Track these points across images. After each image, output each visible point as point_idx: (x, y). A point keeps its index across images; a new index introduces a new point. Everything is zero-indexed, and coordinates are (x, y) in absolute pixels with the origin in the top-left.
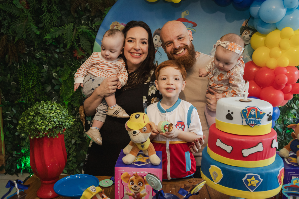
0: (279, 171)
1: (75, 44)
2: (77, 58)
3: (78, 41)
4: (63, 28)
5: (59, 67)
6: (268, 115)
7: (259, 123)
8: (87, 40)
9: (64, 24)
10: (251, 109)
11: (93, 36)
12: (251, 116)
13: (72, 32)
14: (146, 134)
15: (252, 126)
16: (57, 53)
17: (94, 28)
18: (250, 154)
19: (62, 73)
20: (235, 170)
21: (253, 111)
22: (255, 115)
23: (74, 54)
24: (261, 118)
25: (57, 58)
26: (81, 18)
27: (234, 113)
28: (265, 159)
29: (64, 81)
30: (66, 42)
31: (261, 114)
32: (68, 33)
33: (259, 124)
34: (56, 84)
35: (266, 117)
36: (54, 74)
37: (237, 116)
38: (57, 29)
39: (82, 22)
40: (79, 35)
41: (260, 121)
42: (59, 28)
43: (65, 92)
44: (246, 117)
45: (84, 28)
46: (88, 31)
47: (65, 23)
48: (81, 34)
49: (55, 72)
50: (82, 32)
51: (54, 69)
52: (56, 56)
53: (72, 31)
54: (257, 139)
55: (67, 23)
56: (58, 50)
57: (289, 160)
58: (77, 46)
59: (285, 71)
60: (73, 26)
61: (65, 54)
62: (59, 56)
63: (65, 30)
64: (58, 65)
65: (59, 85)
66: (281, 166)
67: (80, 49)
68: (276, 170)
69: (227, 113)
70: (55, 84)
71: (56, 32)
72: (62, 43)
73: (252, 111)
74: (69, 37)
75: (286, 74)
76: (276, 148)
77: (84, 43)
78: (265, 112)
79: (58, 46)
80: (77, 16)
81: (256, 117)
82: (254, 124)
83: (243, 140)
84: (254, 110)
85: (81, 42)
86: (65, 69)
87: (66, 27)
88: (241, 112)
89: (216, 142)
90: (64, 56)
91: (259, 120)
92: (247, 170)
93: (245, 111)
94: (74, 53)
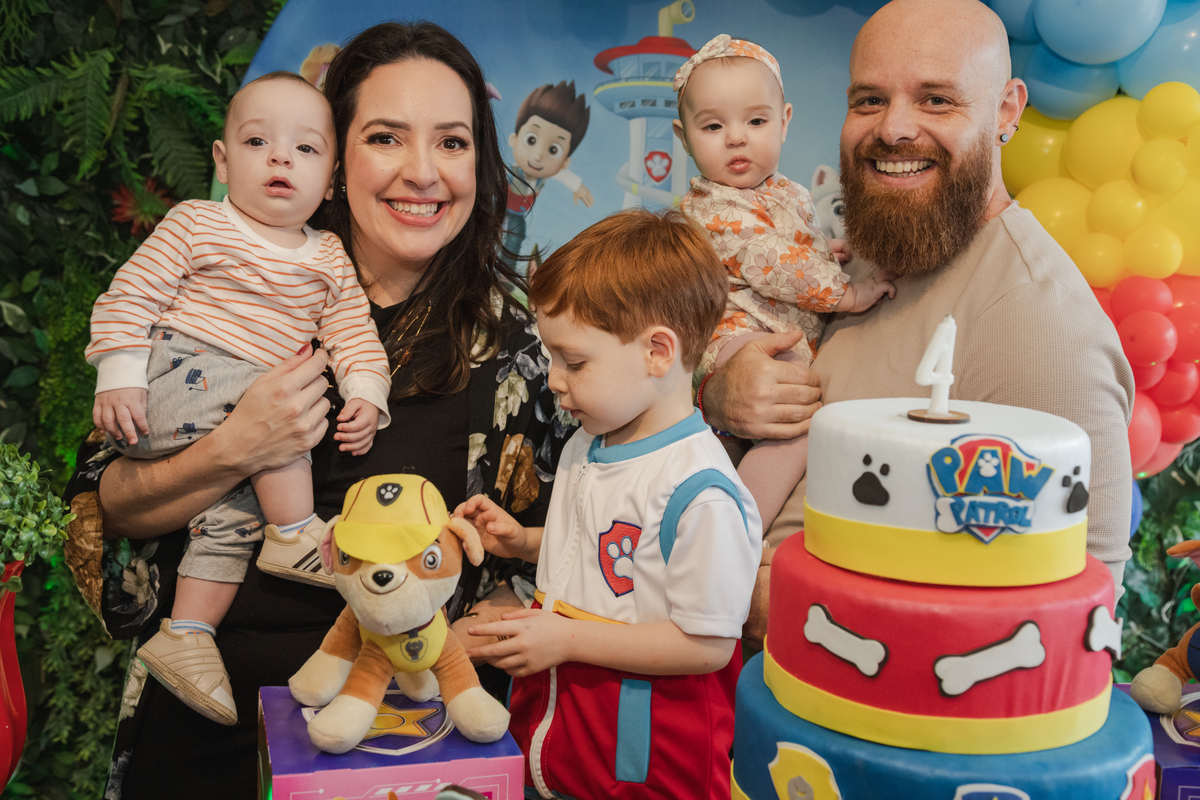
0: (1131, 773)
1: (124, 154)
2: (133, 231)
3: (139, 140)
4: (56, 71)
5: (36, 274)
6: (1066, 481)
7: (1018, 518)
8: (185, 140)
9: (67, 54)
10: (981, 448)
11: (214, 118)
12: (978, 482)
13: (109, 94)
14: (440, 581)
15: (987, 539)
16: (25, 199)
17: (224, 81)
18: (978, 684)
19: (49, 306)
20: (900, 764)
21: (988, 456)
22: (998, 476)
23: (118, 206)
24: (1032, 495)
25: (24, 226)
26: (153, 28)
27: (893, 469)
28: (1053, 707)
29: (61, 343)
30: (75, 145)
31: (1030, 477)
32: (82, 99)
33: (1020, 524)
34: (15, 361)
35: (1053, 494)
36: (9, 309)
37: (908, 486)
38: (26, 77)
39: (158, 47)
40: (146, 111)
41: (1026, 509)
42: (39, 73)
43: (65, 403)
44: (955, 488)
45: (169, 77)
46: (189, 90)
47: (71, 49)
48: (153, 106)
49: (12, 300)
50: (157, 96)
51: (9, 281)
52: (22, 215)
53: (107, 88)
54: (1011, 605)
55: (79, 50)
56: (29, 187)
57: (1183, 724)
58: (134, 166)
59: (1165, 296)
60: (113, 66)
61: (68, 207)
62: (34, 217)
63: (68, 81)
64: (33, 262)
65: (34, 365)
66: (1139, 749)
67: (150, 183)
68: (1113, 765)
69: (861, 470)
70: (11, 362)
71: (21, 94)
72: (53, 151)
73: (982, 456)
74: (88, 122)
75: (1169, 313)
76: (1108, 650)
77: (168, 154)
78: (1049, 465)
79: (34, 166)
80: (136, 17)
81: (1006, 490)
82: (994, 528)
83: (940, 606)
84: (994, 454)
85: (152, 146)
86: (69, 282)
87: (75, 69)
88: (928, 467)
89: (806, 619)
90: (66, 219)
91: (1022, 504)
92: (964, 768)
93: (948, 461)
94: (116, 202)
